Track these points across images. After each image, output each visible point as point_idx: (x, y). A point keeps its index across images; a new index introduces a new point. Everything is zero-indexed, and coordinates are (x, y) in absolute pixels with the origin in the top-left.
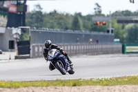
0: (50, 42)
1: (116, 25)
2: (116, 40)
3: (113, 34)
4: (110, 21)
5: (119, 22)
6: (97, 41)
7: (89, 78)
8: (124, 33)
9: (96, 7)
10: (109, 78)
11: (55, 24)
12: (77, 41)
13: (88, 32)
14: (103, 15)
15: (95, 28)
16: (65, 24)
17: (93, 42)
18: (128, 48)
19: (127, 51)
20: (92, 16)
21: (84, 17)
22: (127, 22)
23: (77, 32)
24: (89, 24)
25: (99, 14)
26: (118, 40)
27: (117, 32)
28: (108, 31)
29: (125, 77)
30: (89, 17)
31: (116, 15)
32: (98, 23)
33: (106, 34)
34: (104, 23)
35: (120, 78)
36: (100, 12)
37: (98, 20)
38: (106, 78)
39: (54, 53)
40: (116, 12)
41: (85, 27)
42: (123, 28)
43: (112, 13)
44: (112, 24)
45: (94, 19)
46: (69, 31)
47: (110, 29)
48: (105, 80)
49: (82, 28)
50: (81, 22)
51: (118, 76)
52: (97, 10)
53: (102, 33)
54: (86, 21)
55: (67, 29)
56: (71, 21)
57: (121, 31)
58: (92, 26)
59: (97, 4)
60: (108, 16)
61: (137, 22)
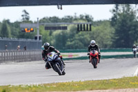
1: (44, 32)
3: (41, 41)
4: (38, 27)
5: (47, 28)
6: (25, 48)
7: (17, 85)
8: (51, 40)
9: (24, 13)
13: (16, 39)
14: (31, 22)
15: (23, 35)
17: (20, 48)
20: (20, 23)
21: (12, 24)
22: (55, 28)
23: (5, 39)
27: (45, 39)
28: (36, 38)
29: (54, 84)
30: (17, 24)
31: (44, 22)
32: (26, 29)
33: (34, 40)
34: (32, 29)
35: (48, 84)
36: (28, 19)
37: (26, 27)
38: (35, 84)
40: (44, 18)
41: (13, 34)
42: (50, 34)
43: (39, 19)
44: (40, 31)
45: (21, 26)
47: (38, 36)
48: (34, 86)
49: (10, 35)
50: (9, 28)
51: (47, 83)
52: (24, 17)
53: (29, 40)
54: (14, 28)
57: (49, 38)
58: (19, 32)
59: (25, 11)
60: (35, 23)
61: (65, 28)
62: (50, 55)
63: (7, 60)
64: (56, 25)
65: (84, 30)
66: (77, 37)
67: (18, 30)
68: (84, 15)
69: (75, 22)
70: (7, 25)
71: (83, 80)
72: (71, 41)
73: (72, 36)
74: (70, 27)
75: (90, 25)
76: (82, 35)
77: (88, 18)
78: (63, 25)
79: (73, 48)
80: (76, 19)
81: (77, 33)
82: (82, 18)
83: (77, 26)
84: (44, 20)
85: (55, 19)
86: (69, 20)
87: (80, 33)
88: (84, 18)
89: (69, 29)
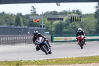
0: (37, 32)
1: (47, 22)
2: (46, 33)
3: (45, 28)
4: (43, 19)
5: (49, 19)
7: (28, 60)
8: (52, 28)
9: (32, 9)
10: (42, 59)
11: (4, 21)
12: (19, 34)
13: (27, 27)
14: (37, 15)
15: (31, 24)
16: (10, 21)
17: (30, 34)
18: (55, 39)
19: (55, 40)
20: (29, 15)
21: (24, 16)
22: (55, 19)
23: (18, 27)
24: (27, 21)
25: (34, 14)
26: (48, 32)
27: (47, 27)
28: (41, 26)
29: (54, 59)
30: (27, 16)
31: (47, 15)
32: (34, 20)
33: (39, 28)
34: (38, 20)
35: (50, 60)
36: (35, 12)
37: (34, 18)
39: (40, 40)
40: (47, 12)
41: (25, 23)
42: (51, 24)
43: (43, 13)
44: (44, 21)
45: (30, 17)
46: (13, 26)
47: (43, 25)
48: (39, 61)
49: (22, 24)
50: (21, 19)
51: (49, 58)
52: (33, 11)
53: (36, 28)
54: (25, 19)
55: (11, 25)
56: (14, 19)
57: (50, 26)
58: (29, 22)
59: (33, 7)
60: (41, 15)
61: (62, 19)
62: (39, 39)
63: (20, 42)
64: (56, 17)
65: (76, 21)
66: (70, 25)
67: (28, 20)
68: (76, 10)
69: (69, 15)
70: (20, 17)
71: (74, 57)
72: (66, 29)
73: (67, 25)
74: (65, 18)
75: (80, 17)
76: (74, 24)
77: (78, 12)
78: (60, 17)
79: (67, 34)
80: (70, 13)
81: (71, 23)
82: (74, 12)
83: (70, 18)
84: (47, 14)
85: (55, 13)
86: (65, 13)
87: (73, 23)
88: (76, 12)
89: (64, 20)
